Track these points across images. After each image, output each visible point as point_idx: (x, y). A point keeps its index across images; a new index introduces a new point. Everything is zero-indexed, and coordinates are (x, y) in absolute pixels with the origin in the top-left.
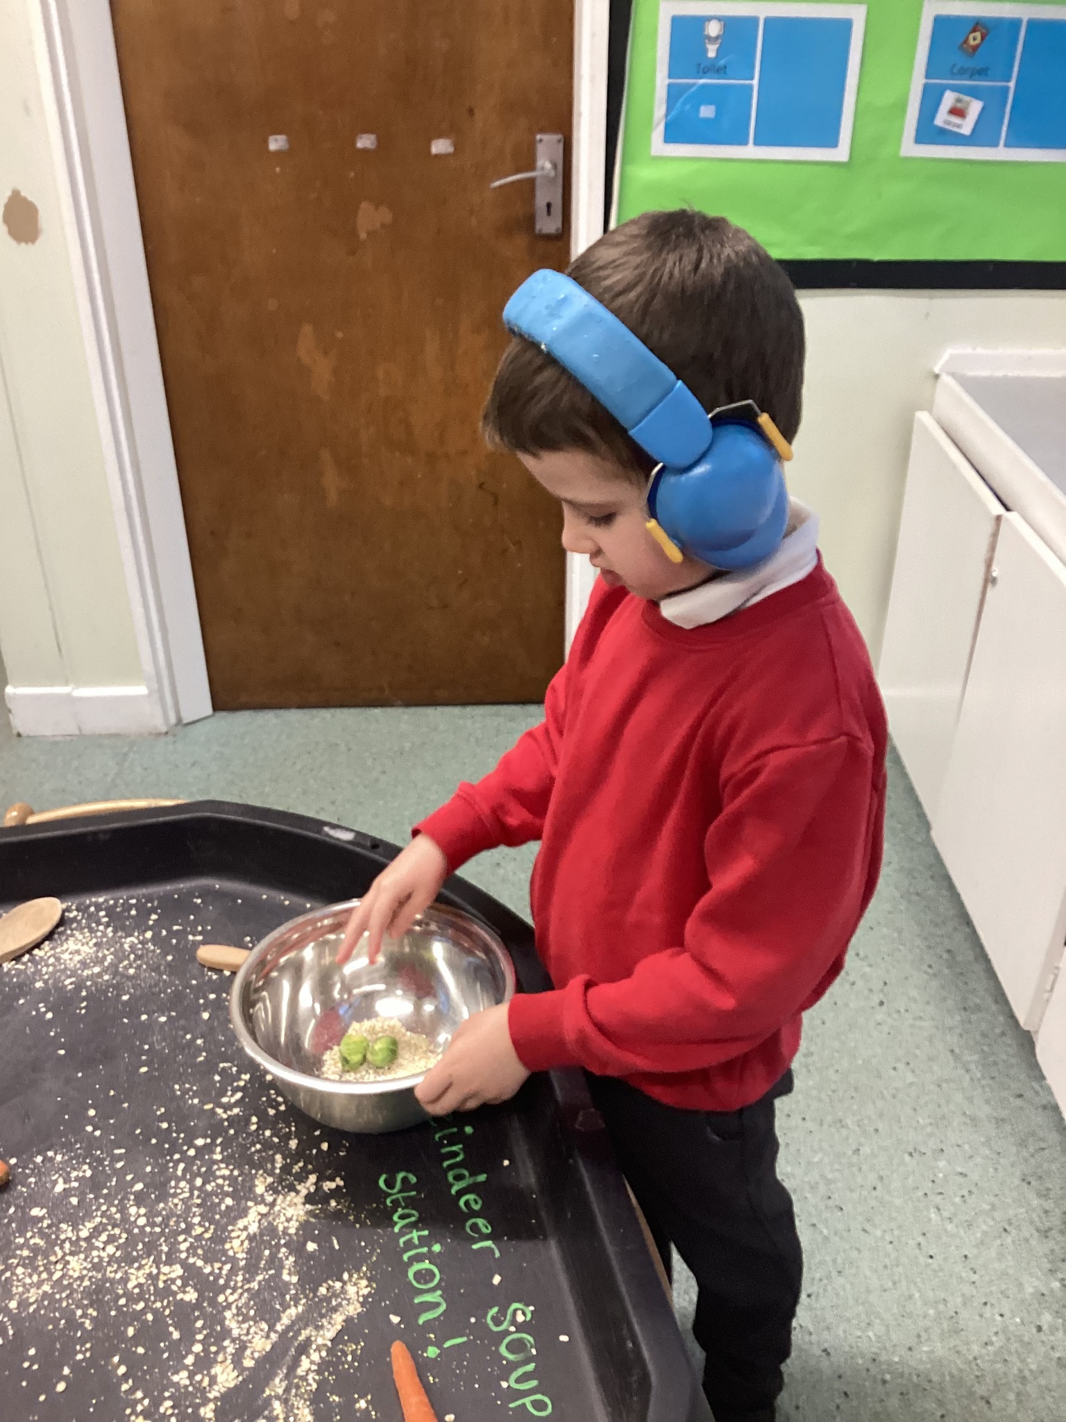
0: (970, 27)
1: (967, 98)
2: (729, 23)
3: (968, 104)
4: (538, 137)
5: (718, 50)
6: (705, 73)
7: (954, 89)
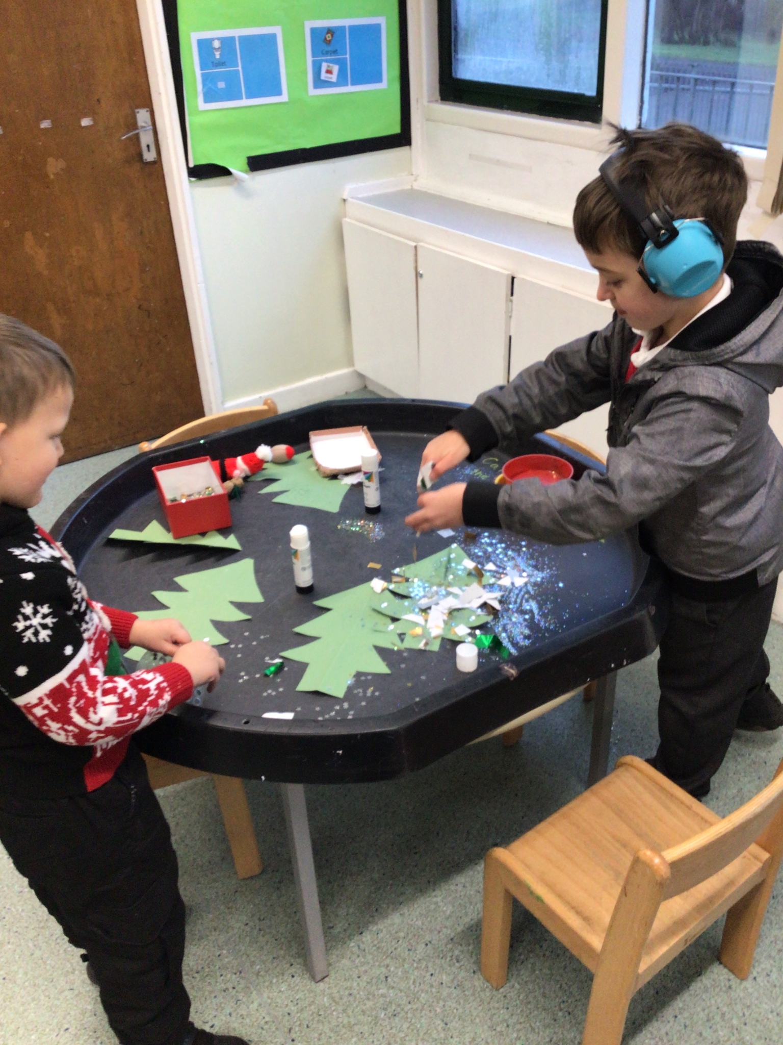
0: (326, 31)
1: (331, 65)
2: (223, 40)
3: (332, 67)
4: (137, 110)
5: (220, 54)
6: (216, 66)
7: (327, 61)
